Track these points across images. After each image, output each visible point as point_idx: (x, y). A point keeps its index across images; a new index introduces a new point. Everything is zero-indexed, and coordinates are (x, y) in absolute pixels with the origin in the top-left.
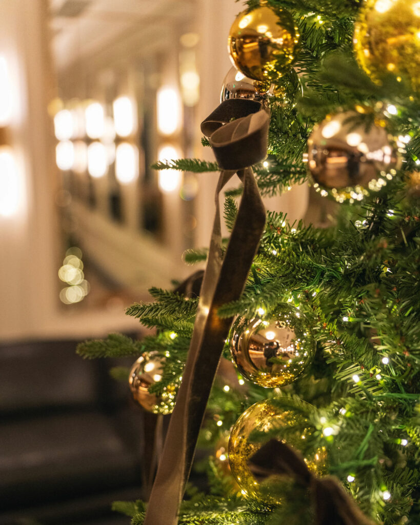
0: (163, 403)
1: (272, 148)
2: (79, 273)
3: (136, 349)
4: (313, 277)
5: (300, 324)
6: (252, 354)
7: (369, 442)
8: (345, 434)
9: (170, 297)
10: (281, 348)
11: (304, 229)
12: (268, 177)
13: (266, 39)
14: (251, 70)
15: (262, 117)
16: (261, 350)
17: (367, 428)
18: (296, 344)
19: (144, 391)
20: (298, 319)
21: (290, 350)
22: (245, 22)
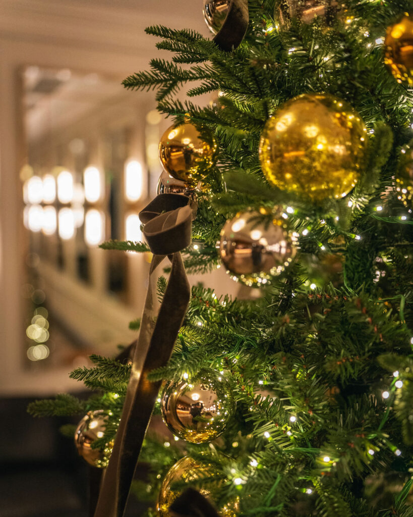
0: (105, 458)
1: (201, 234)
2: (44, 331)
3: (82, 408)
4: (234, 346)
5: (222, 387)
6: (179, 413)
7: (276, 491)
8: (255, 483)
9: (107, 363)
10: (204, 408)
11: (231, 301)
12: (200, 257)
13: (190, 149)
14: (178, 174)
15: (187, 212)
16: (188, 410)
17: (275, 478)
18: (218, 405)
19: (87, 447)
20: (220, 382)
21: (212, 410)
22: (173, 135)
